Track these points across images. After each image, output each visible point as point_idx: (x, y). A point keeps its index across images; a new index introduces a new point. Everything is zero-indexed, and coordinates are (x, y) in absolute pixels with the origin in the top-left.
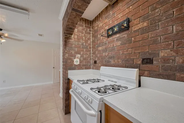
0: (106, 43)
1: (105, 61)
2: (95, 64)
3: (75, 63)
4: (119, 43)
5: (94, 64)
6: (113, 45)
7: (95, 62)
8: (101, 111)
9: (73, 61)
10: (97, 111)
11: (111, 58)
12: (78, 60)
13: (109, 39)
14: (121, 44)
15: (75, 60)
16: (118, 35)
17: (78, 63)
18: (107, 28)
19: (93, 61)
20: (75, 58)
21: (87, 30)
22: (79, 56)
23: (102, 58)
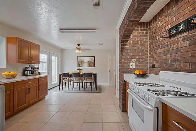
0: (167, 45)
1: (166, 65)
2: (153, 69)
3: (131, 67)
4: (187, 43)
5: (151, 68)
6: (178, 46)
7: (153, 66)
8: (158, 108)
9: (129, 65)
10: (154, 106)
11: (174, 61)
12: (134, 64)
13: (171, 39)
14: (190, 44)
15: (131, 64)
16: (185, 34)
17: (134, 67)
18: (169, 27)
19: (151, 65)
20: (131, 63)
21: (143, 33)
22: (135, 60)
23: (162, 62)
